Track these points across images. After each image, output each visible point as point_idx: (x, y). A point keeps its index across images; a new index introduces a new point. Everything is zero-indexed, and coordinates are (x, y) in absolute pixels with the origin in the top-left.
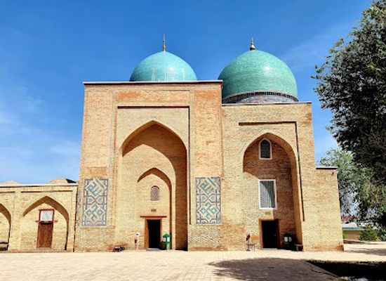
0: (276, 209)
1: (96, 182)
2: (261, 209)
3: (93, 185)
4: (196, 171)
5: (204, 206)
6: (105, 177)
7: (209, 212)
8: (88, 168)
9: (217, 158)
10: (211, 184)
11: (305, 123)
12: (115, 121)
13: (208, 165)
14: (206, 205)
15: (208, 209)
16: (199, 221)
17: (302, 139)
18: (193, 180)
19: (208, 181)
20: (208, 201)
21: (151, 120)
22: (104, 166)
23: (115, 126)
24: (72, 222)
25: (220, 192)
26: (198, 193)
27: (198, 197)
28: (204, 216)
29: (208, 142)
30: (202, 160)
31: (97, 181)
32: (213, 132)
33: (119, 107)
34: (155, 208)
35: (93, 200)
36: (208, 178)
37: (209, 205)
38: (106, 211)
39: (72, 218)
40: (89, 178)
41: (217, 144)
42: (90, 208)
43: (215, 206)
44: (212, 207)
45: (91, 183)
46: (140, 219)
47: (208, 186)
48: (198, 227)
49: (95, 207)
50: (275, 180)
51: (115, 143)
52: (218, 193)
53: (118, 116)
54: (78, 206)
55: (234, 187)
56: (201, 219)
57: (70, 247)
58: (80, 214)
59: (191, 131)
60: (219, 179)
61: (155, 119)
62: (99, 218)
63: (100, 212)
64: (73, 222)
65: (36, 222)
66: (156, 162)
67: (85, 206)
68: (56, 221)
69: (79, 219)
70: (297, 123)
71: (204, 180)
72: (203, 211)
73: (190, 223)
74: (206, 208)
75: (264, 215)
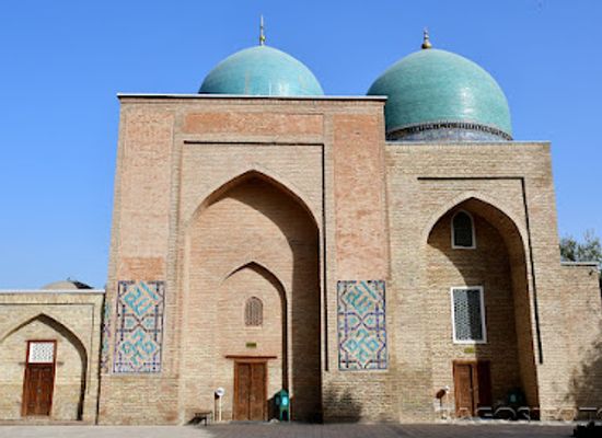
0: (484, 341)
1: (141, 288)
2: (455, 341)
3: (136, 293)
4: (338, 269)
5: (354, 338)
6: (159, 278)
7: (364, 347)
8: (126, 259)
9: (377, 243)
10: (367, 294)
11: (541, 180)
12: (179, 170)
13: (361, 258)
14: (358, 335)
15: (362, 341)
16: (343, 365)
17: (535, 210)
18: (331, 287)
19: (361, 288)
20: (362, 327)
21: (249, 168)
22: (156, 256)
23: (179, 179)
24: (93, 367)
25: (384, 309)
26: (342, 310)
27: (342, 319)
28: (354, 355)
29: (361, 213)
30: (350, 248)
31: (143, 285)
32: (368, 194)
33: (186, 142)
34: (254, 341)
35: (136, 323)
36: (361, 283)
37: (362, 334)
38: (161, 345)
39: (93, 358)
40: (126, 279)
41: (378, 217)
42: (128, 337)
43: (375, 336)
44: (369, 339)
45: (131, 288)
46: (225, 361)
47: (361, 299)
48: (343, 377)
49: (138, 338)
50: (481, 288)
51: (178, 212)
52: (381, 310)
53: (184, 160)
54: (106, 334)
55: (409, 299)
56: (348, 362)
57: (89, 414)
58: (109, 350)
59: (326, 191)
60: (382, 285)
61: (257, 168)
62: (148, 358)
63: (149, 347)
64: (96, 365)
65: (20, 364)
66: (257, 252)
67: (119, 334)
68: (61, 364)
69: (108, 359)
70: (526, 180)
71: (353, 285)
72: (353, 346)
73: (327, 369)
74: (359, 339)
75: (463, 355)
